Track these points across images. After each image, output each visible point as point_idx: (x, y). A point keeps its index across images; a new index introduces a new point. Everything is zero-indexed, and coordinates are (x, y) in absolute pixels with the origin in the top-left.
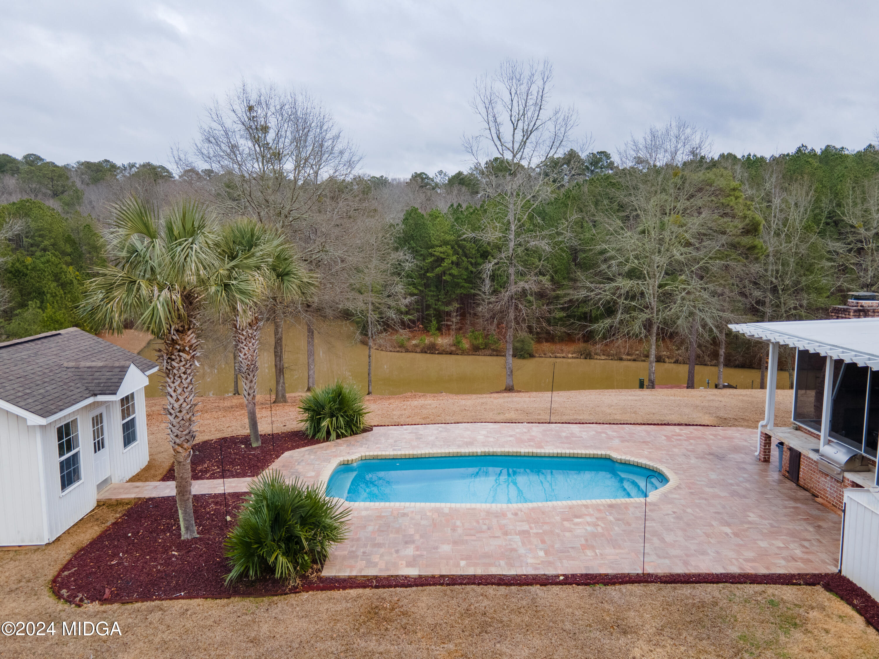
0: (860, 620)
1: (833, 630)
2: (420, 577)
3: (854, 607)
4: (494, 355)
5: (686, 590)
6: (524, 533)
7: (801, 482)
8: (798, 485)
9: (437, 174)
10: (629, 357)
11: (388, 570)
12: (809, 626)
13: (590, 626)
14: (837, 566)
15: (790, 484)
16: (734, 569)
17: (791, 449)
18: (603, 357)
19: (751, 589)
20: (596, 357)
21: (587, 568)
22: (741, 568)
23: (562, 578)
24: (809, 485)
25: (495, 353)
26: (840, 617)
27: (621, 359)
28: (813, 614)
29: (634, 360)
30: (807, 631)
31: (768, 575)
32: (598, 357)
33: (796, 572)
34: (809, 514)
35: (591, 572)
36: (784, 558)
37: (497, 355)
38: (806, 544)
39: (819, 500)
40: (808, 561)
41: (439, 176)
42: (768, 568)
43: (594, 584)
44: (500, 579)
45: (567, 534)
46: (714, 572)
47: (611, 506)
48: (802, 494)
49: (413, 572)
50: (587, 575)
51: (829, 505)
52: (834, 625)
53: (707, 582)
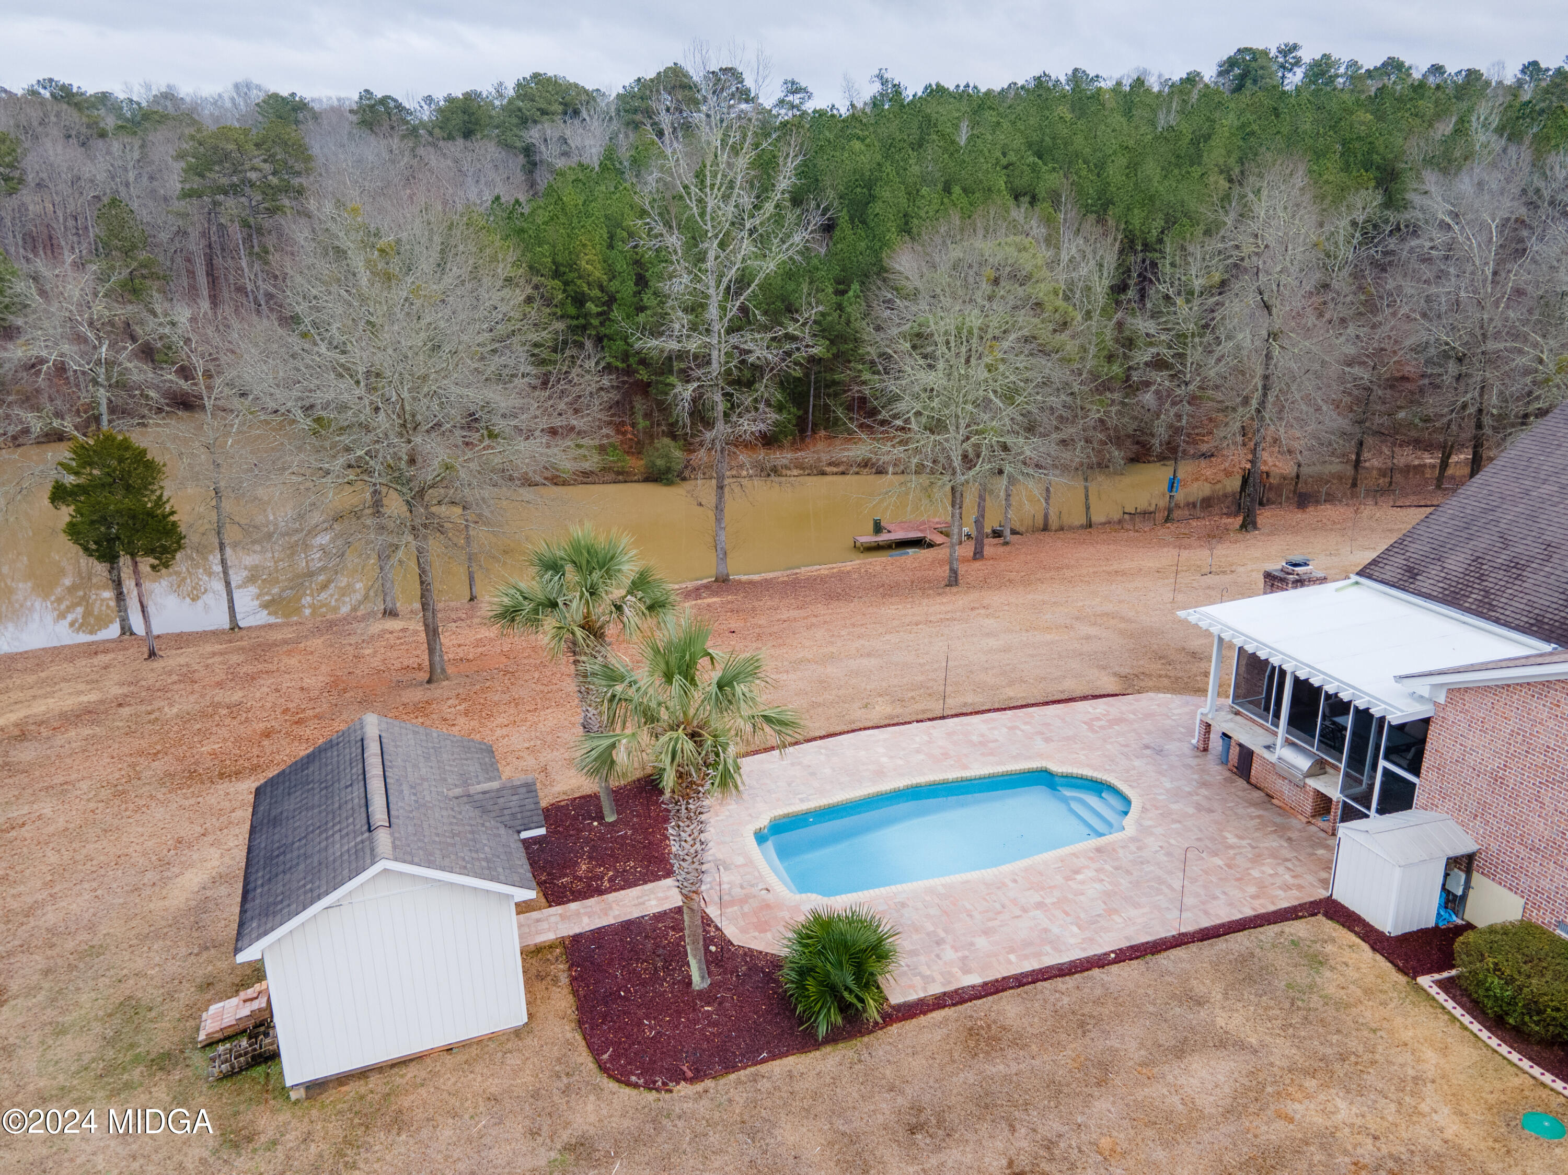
0: (1365, 947)
1: (1350, 962)
2: (985, 984)
3: (1357, 934)
4: (619, 482)
5: (1221, 945)
6: (1040, 905)
7: (1253, 780)
8: (1249, 782)
9: (423, 104)
10: (835, 470)
11: (950, 982)
12: (1332, 962)
13: (1167, 1003)
14: (1327, 889)
15: (1241, 783)
16: (1249, 912)
17: (1240, 745)
18: (795, 472)
19: (1271, 931)
20: (784, 472)
21: (1127, 938)
22: (1254, 909)
23: (1113, 955)
24: (1262, 785)
25: (621, 477)
26: (1350, 947)
27: (823, 473)
28: (1329, 948)
29: (843, 473)
30: (1332, 969)
31: (1275, 913)
32: (789, 473)
33: (1296, 903)
34: (1275, 824)
35: (1133, 943)
36: (1280, 888)
37: (626, 482)
38: (1289, 865)
39: (1275, 801)
40: (1300, 887)
41: (426, 107)
42: (1273, 903)
43: (1144, 956)
44: (1060, 970)
45: (1082, 898)
46: (1234, 918)
47: (1099, 850)
48: (1257, 794)
49: (974, 980)
50: (1132, 947)
51: (1288, 808)
52: (1348, 955)
53: (1234, 932)
